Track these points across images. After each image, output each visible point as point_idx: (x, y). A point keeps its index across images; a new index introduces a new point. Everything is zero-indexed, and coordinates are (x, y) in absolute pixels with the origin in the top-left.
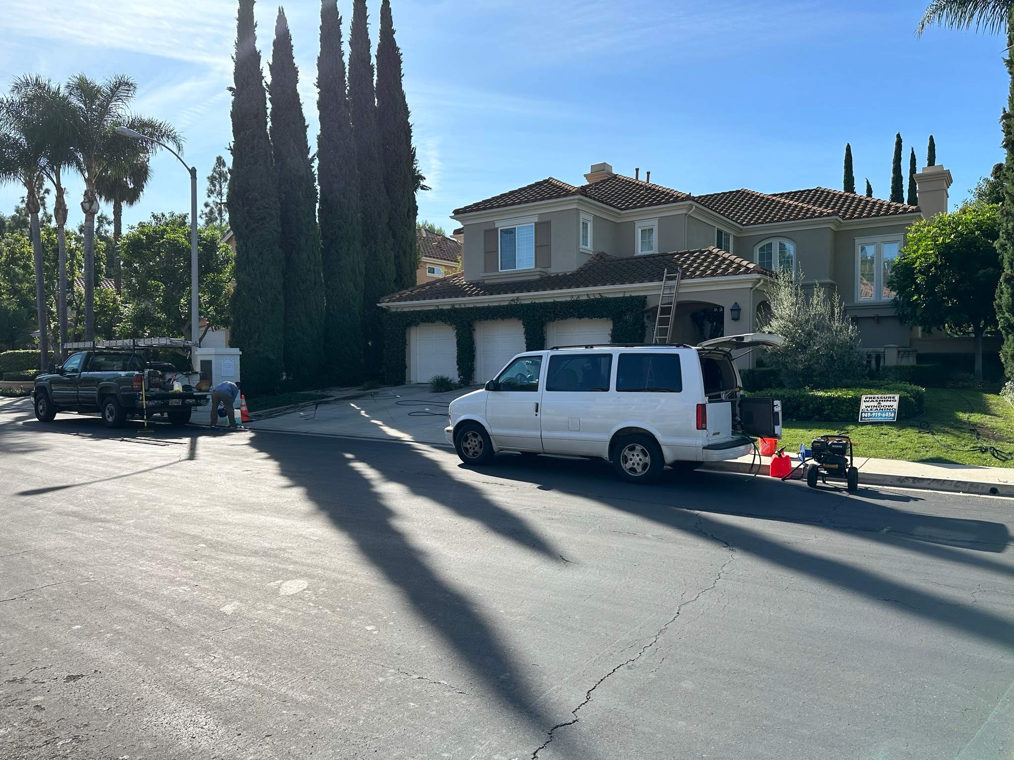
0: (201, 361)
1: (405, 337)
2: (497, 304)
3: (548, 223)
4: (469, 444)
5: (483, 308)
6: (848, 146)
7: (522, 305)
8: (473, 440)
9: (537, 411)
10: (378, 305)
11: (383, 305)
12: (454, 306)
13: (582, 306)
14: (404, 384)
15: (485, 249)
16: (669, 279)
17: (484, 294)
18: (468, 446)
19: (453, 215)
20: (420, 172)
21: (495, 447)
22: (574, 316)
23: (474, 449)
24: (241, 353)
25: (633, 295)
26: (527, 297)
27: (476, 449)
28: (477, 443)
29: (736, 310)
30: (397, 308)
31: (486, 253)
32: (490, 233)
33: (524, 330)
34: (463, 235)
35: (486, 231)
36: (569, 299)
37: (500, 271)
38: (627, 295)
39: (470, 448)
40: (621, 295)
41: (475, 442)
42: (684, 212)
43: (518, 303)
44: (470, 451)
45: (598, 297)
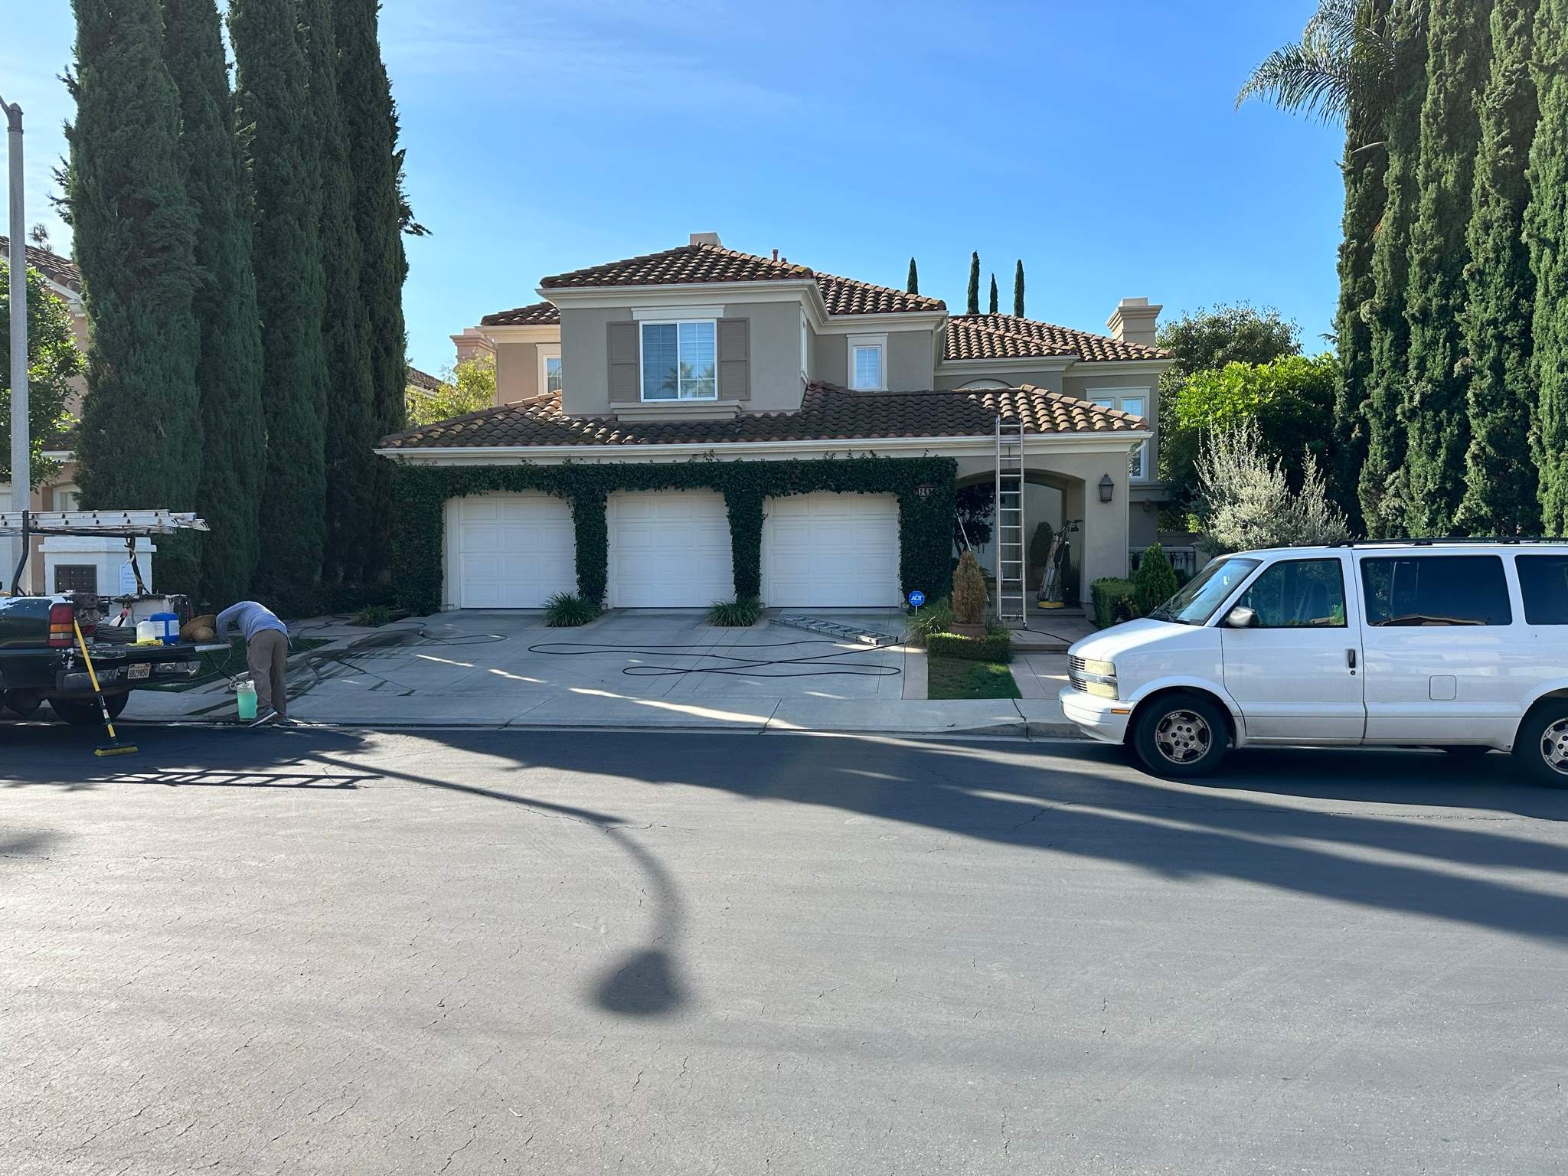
0: (58, 568)
1: (441, 517)
2: (670, 461)
3: (745, 322)
4: (1174, 735)
5: (640, 466)
6: (913, 261)
7: (726, 465)
8: (1185, 727)
9: (1352, 664)
10: (377, 452)
11: (389, 452)
12: (569, 460)
13: (846, 471)
14: (439, 611)
15: (610, 359)
16: (1003, 432)
17: (634, 442)
18: (1172, 741)
19: (541, 287)
20: (406, 200)
21: (1243, 738)
22: (825, 487)
23: (1186, 745)
24: (154, 548)
25: (941, 454)
26: (727, 451)
27: (1194, 745)
28: (1193, 732)
29: (1106, 487)
30: (426, 459)
31: (613, 365)
32: (622, 330)
33: (727, 510)
34: (559, 326)
35: (612, 326)
36: (820, 457)
37: (642, 400)
38: (931, 455)
39: (1177, 743)
40: (920, 455)
41: (1189, 730)
42: (931, 327)
43: (714, 460)
44: (1176, 749)
45: (870, 456)
